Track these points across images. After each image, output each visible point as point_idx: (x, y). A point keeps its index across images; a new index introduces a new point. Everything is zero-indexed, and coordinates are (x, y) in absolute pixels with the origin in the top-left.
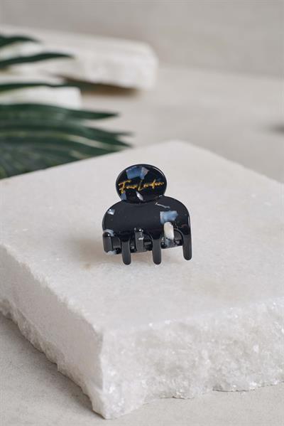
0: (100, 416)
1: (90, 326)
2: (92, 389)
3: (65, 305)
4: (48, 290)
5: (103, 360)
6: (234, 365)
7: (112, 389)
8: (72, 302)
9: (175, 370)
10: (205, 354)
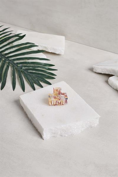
0: (43, 139)
1: (42, 127)
2: (42, 136)
3: (39, 123)
4: (36, 119)
5: (44, 132)
6: (64, 133)
7: (45, 136)
8: (40, 123)
9: (54, 133)
10: (59, 131)
